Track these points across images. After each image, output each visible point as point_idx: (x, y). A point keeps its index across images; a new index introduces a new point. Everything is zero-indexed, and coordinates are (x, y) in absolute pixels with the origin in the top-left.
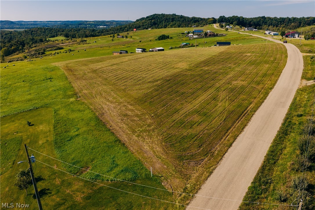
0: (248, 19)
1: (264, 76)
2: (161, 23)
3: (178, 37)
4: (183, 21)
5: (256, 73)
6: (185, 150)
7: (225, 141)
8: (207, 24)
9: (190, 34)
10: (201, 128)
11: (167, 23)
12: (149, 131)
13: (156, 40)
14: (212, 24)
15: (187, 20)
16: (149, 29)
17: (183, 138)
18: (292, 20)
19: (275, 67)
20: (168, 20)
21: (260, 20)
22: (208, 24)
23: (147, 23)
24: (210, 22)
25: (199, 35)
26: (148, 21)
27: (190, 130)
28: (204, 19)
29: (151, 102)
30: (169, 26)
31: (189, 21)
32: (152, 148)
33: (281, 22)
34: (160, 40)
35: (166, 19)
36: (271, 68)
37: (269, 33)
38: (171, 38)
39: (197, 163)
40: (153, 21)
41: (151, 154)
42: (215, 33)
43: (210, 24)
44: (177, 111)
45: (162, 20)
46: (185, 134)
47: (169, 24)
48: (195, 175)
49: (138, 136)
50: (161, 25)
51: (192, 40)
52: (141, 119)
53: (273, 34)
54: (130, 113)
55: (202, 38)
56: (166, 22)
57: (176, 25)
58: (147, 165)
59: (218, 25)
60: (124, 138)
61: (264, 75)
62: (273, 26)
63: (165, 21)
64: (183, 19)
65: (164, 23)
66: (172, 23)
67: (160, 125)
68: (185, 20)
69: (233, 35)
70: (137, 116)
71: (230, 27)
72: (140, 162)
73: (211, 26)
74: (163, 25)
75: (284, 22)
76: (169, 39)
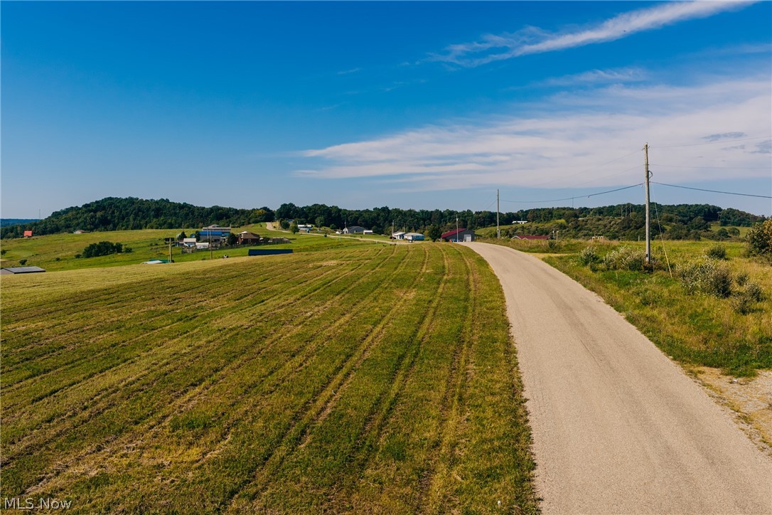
0: (351, 213)
1: (402, 357)
3: (150, 248)
4: (187, 215)
5: (342, 339)
8: (249, 223)
9: (185, 240)
11: (140, 221)
13: (78, 256)
14: (262, 223)
15: (197, 214)
16: (78, 232)
18: (446, 217)
19: (457, 299)
20: (143, 212)
21: (379, 215)
22: (253, 223)
23: (80, 221)
24: (259, 219)
25: (215, 241)
26: (85, 215)
28: (243, 212)
31: (202, 216)
33: (424, 220)
34: (88, 256)
35: (139, 210)
36: (434, 305)
37: (402, 236)
38: (129, 251)
40: (99, 214)
42: (258, 236)
43: (256, 222)
45: (127, 213)
51: (189, 254)
53: (410, 238)
55: (221, 248)
56: (139, 218)
59: (277, 224)
61: (399, 351)
62: (407, 227)
63: (137, 215)
64: (185, 212)
65: (131, 219)
66: (155, 220)
68: (193, 214)
69: (310, 241)
71: (306, 227)
73: (259, 227)
75: (430, 219)
76: (119, 254)
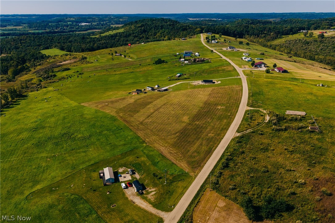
2: (150, 30)
3: (172, 61)
6: (194, 165)
7: (204, 162)
8: (194, 35)
9: (181, 59)
10: (197, 158)
11: (156, 31)
12: (182, 159)
14: (199, 35)
16: (142, 43)
17: (193, 162)
18: (271, 29)
23: (137, 31)
24: (198, 32)
25: (189, 59)
26: (138, 29)
27: (194, 159)
29: (178, 146)
30: (158, 33)
32: (184, 165)
34: (157, 64)
35: (156, 26)
38: (166, 62)
39: (197, 169)
40: (143, 28)
41: (184, 167)
43: (197, 34)
44: (189, 151)
45: (152, 28)
46: (193, 160)
47: (158, 32)
48: (197, 172)
49: (179, 161)
50: (150, 33)
51: (184, 66)
52: (177, 155)
53: (247, 60)
54: (172, 152)
55: (192, 64)
57: (165, 33)
58: (184, 170)
59: (205, 36)
60: (174, 162)
63: (155, 28)
64: (172, 27)
65: (153, 30)
66: (161, 30)
67: (184, 157)
68: (174, 28)
69: (216, 62)
70: (175, 153)
72: (182, 169)
73: (198, 38)
74: (153, 33)
76: (164, 63)
